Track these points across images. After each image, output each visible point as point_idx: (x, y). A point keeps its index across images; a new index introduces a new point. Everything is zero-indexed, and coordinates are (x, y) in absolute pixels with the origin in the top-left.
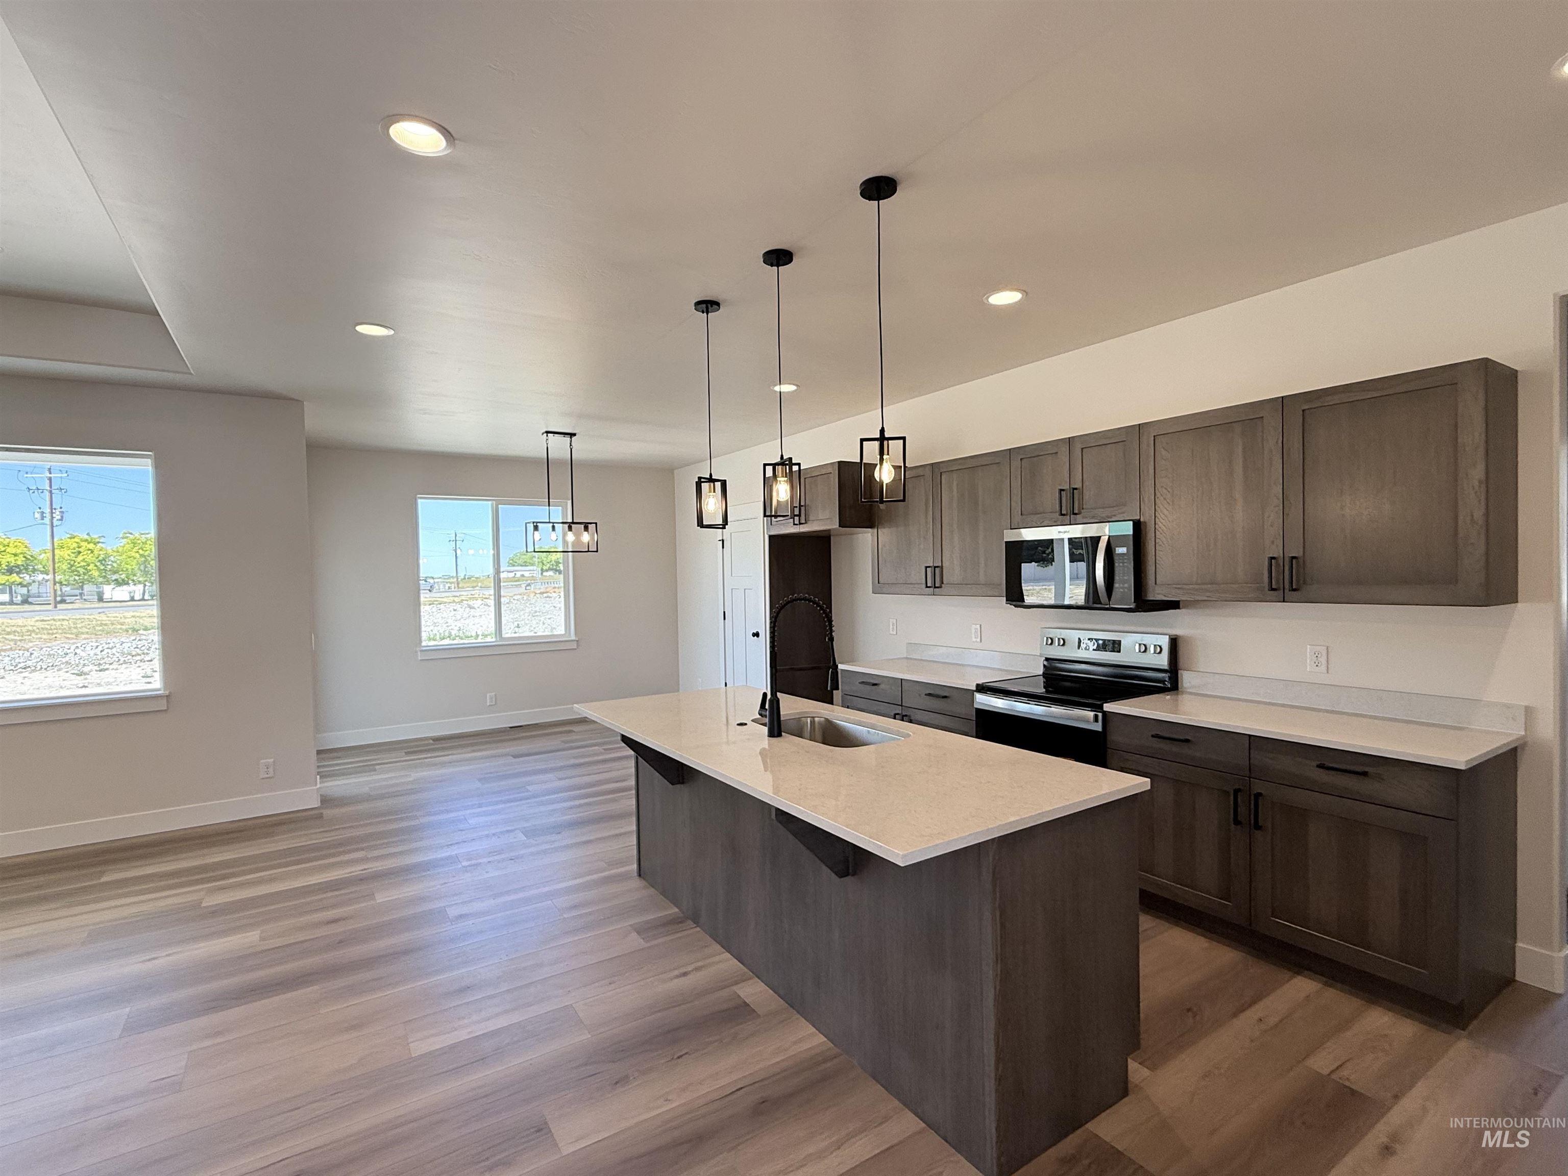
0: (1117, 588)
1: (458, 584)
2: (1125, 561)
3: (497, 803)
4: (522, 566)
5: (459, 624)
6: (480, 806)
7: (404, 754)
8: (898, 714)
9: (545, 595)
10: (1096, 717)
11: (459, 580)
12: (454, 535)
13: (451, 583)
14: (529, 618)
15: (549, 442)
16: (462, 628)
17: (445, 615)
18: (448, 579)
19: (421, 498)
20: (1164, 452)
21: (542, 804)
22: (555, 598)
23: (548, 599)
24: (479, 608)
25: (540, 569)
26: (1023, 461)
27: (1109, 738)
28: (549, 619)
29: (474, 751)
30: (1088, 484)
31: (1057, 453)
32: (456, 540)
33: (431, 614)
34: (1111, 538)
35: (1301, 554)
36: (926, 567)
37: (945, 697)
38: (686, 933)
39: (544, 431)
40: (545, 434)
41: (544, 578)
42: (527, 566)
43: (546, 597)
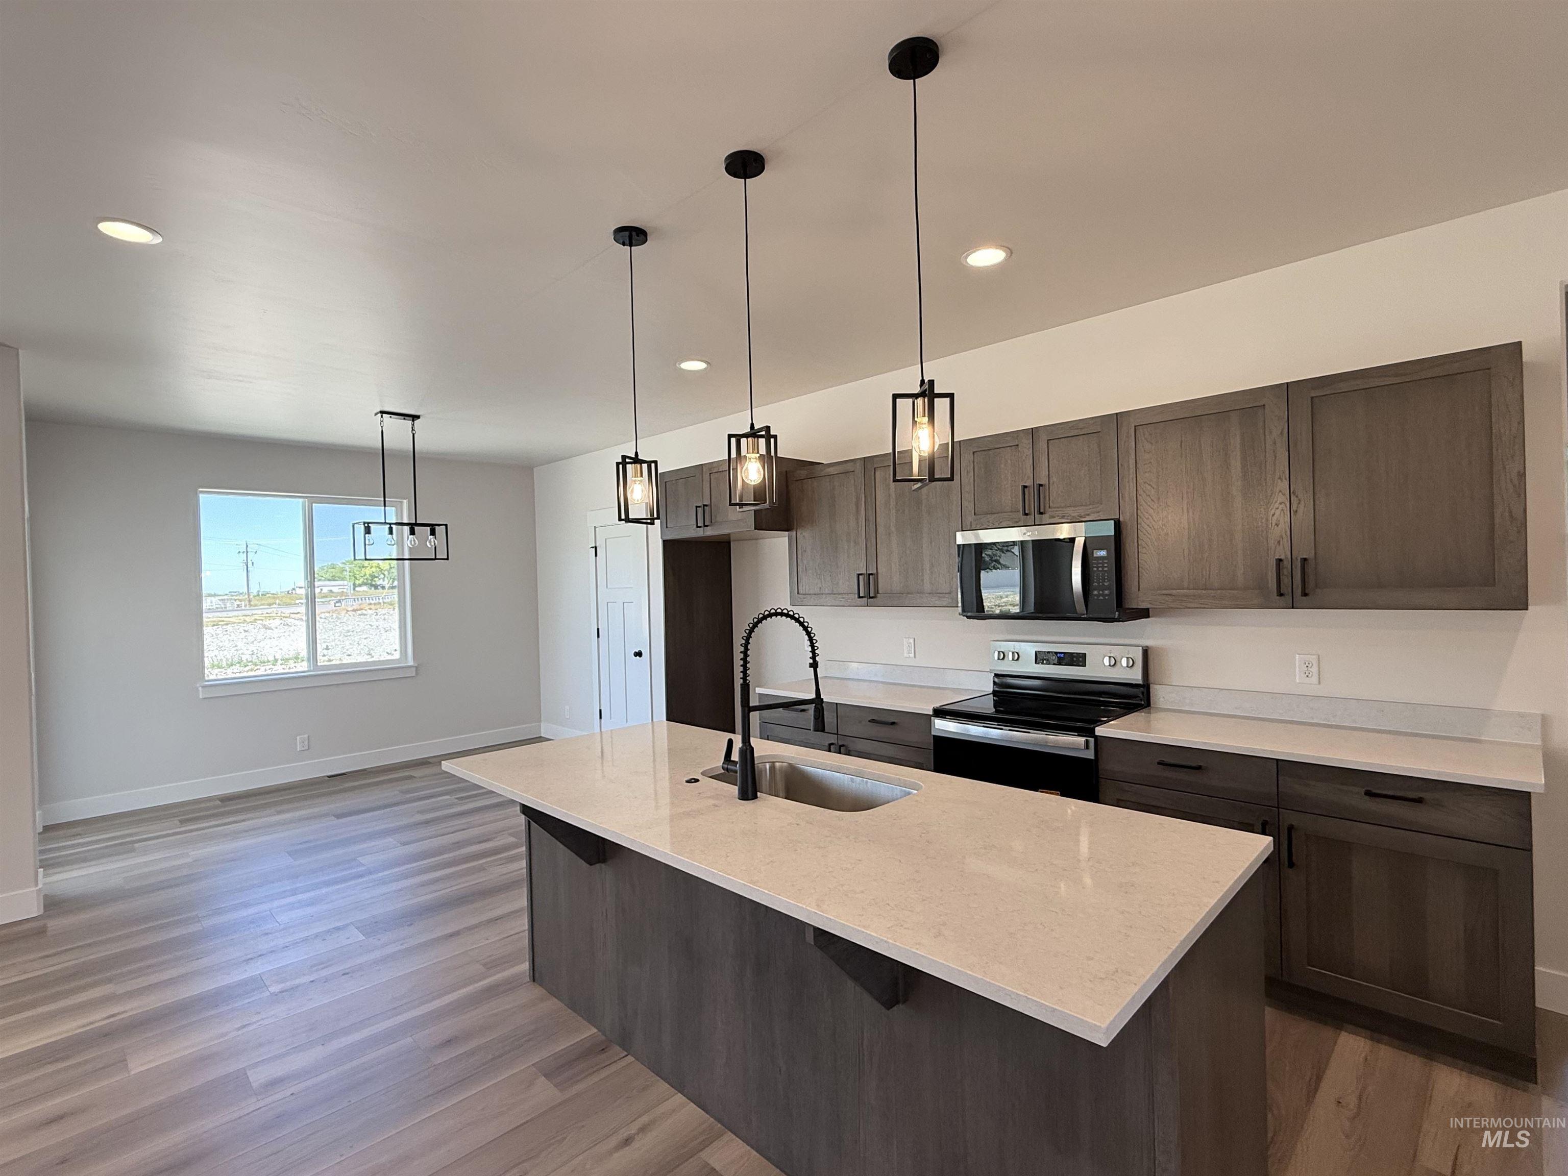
0: (1095, 595)
1: (250, 601)
2: (1106, 565)
3: (316, 887)
4: (329, 580)
5: (252, 647)
6: (294, 892)
7: (178, 823)
8: (832, 744)
9: (359, 612)
10: (1087, 742)
11: (251, 597)
12: (245, 546)
13: (241, 600)
14: (340, 638)
15: (385, 424)
16: (256, 652)
17: (233, 637)
18: (236, 596)
19: (202, 492)
20: (1148, 446)
21: (383, 882)
22: (370, 616)
23: (362, 616)
24: (276, 628)
25: (352, 584)
26: (975, 455)
27: (1100, 767)
28: (365, 639)
29: (279, 813)
30: (1055, 480)
31: (1018, 445)
32: (247, 552)
33: (215, 636)
34: (1087, 541)
35: (1312, 555)
36: (859, 575)
37: (893, 723)
38: (614, 1068)
39: (379, 410)
40: (380, 415)
41: (357, 594)
42: (337, 580)
43: (360, 615)
